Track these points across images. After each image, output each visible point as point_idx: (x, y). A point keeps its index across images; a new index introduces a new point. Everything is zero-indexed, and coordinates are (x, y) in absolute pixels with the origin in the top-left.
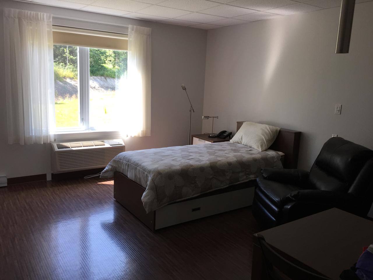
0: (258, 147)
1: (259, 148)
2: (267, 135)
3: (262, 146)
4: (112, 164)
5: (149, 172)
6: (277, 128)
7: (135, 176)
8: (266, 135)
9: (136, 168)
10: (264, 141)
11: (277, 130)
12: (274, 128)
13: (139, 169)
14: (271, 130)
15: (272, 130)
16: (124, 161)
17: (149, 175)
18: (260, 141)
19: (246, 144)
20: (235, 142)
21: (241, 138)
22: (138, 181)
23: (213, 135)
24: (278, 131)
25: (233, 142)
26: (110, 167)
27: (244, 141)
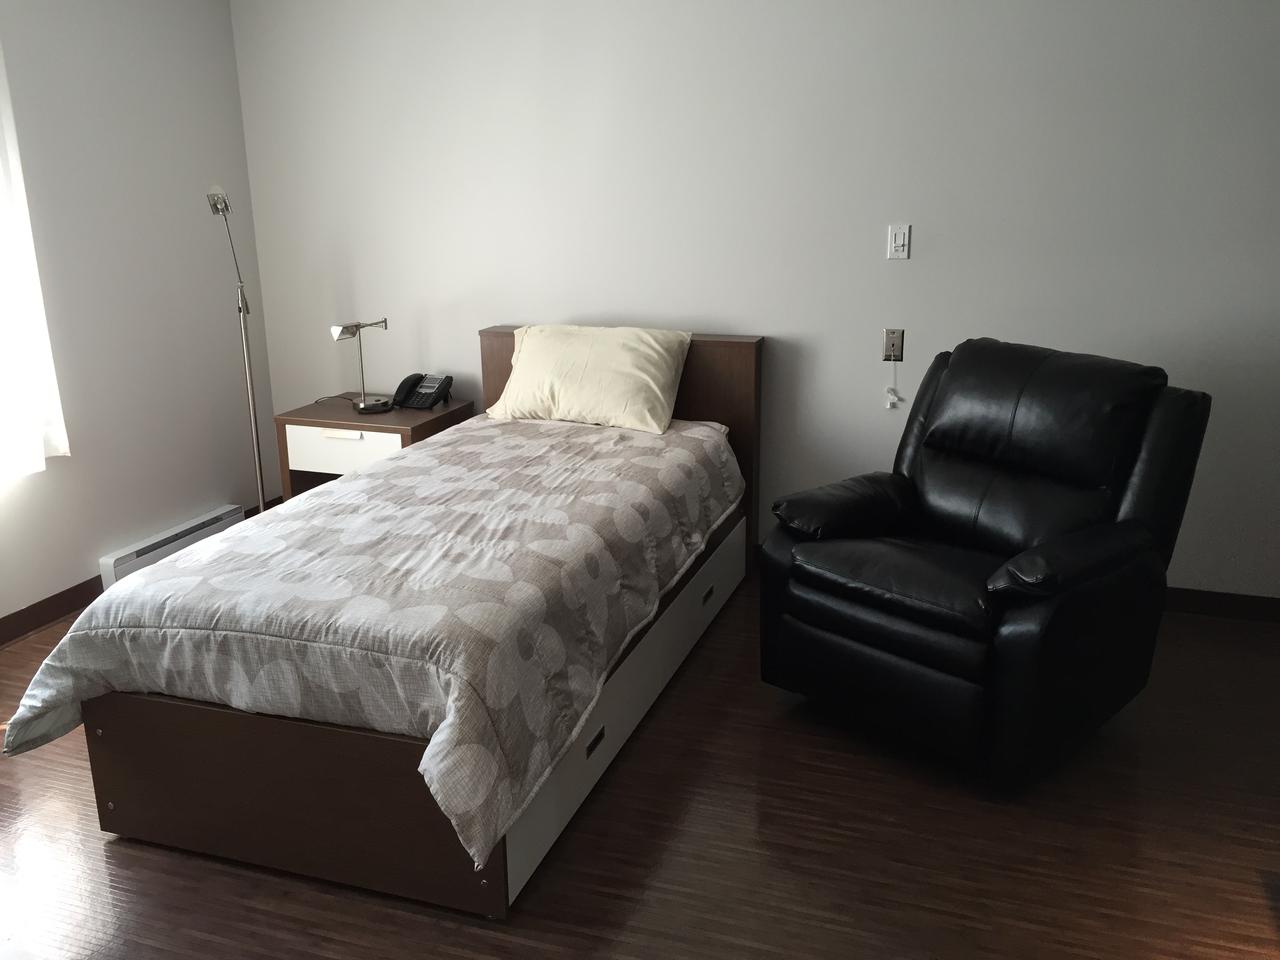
0: (643, 420)
1: (647, 424)
2: (654, 364)
3: (652, 411)
4: (69, 663)
5: (427, 650)
6: (681, 335)
7: (307, 688)
8: (653, 370)
9: (303, 651)
10: (653, 391)
11: (681, 343)
12: (673, 336)
13: (331, 652)
14: (662, 346)
15: (666, 346)
16: (170, 632)
17: (432, 668)
18: (643, 395)
19: (580, 413)
20: (518, 415)
21: (547, 392)
22: (336, 714)
23: (371, 401)
24: (687, 347)
25: (510, 417)
26: (67, 682)
27: (570, 405)
